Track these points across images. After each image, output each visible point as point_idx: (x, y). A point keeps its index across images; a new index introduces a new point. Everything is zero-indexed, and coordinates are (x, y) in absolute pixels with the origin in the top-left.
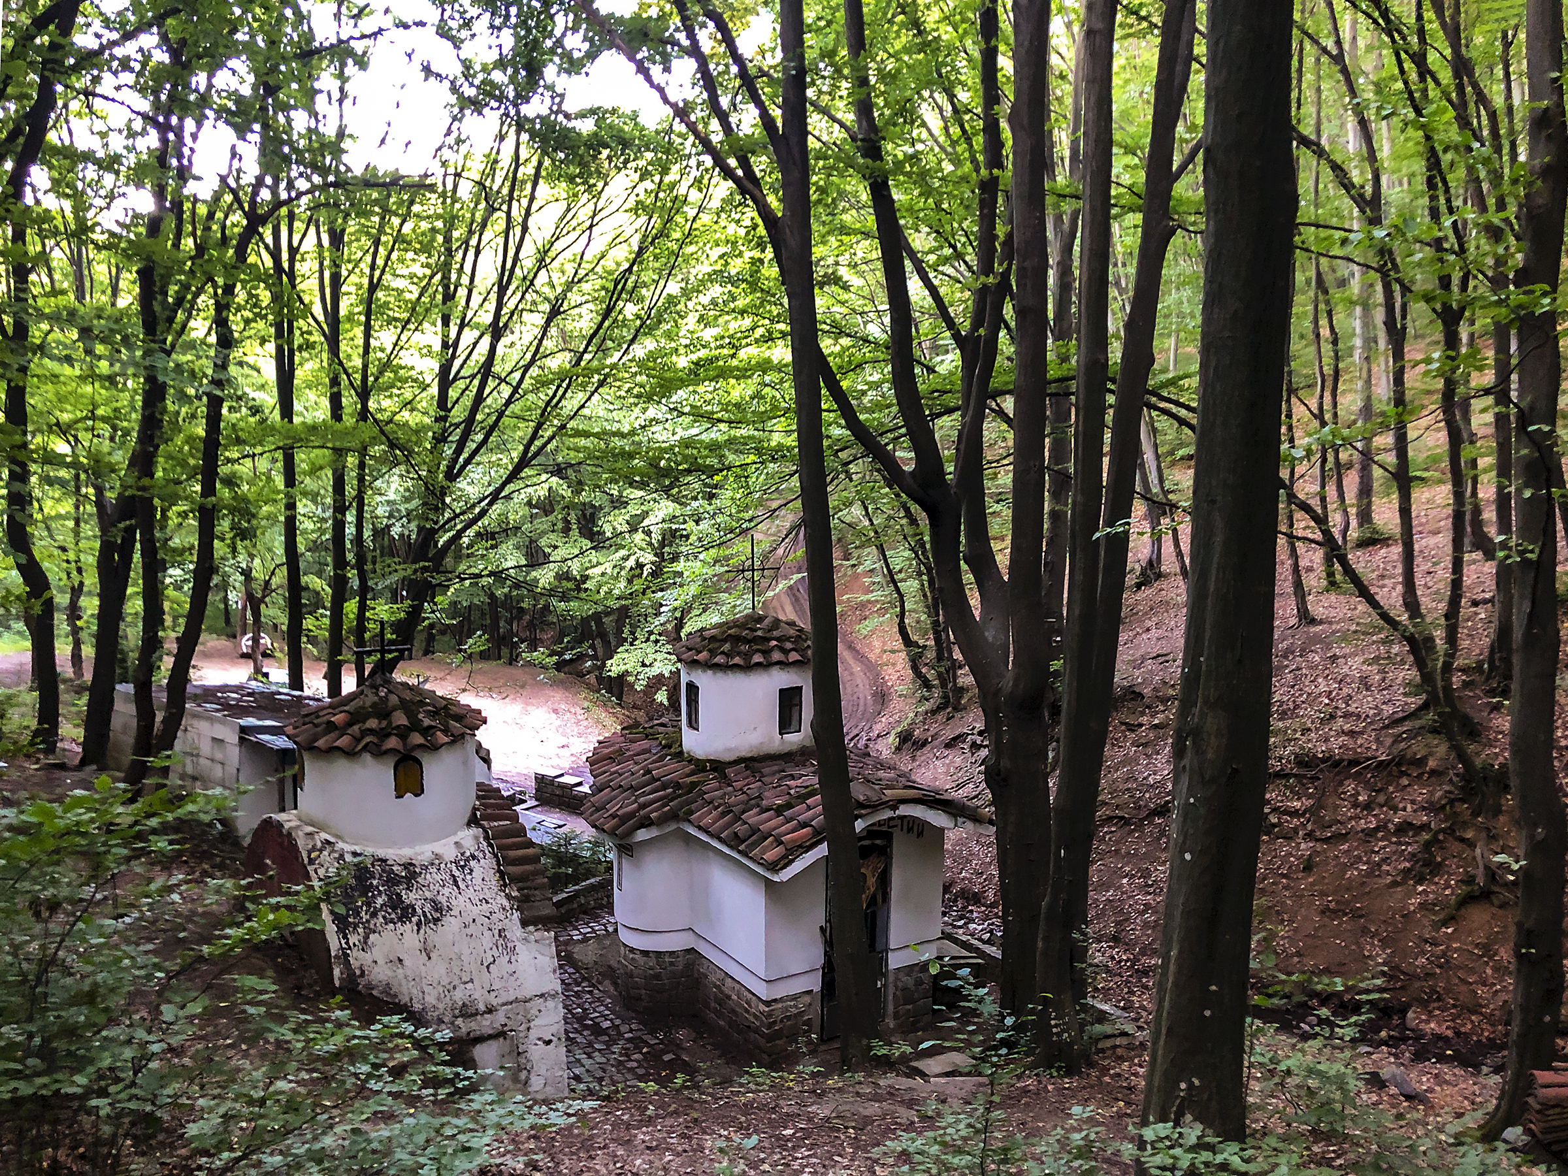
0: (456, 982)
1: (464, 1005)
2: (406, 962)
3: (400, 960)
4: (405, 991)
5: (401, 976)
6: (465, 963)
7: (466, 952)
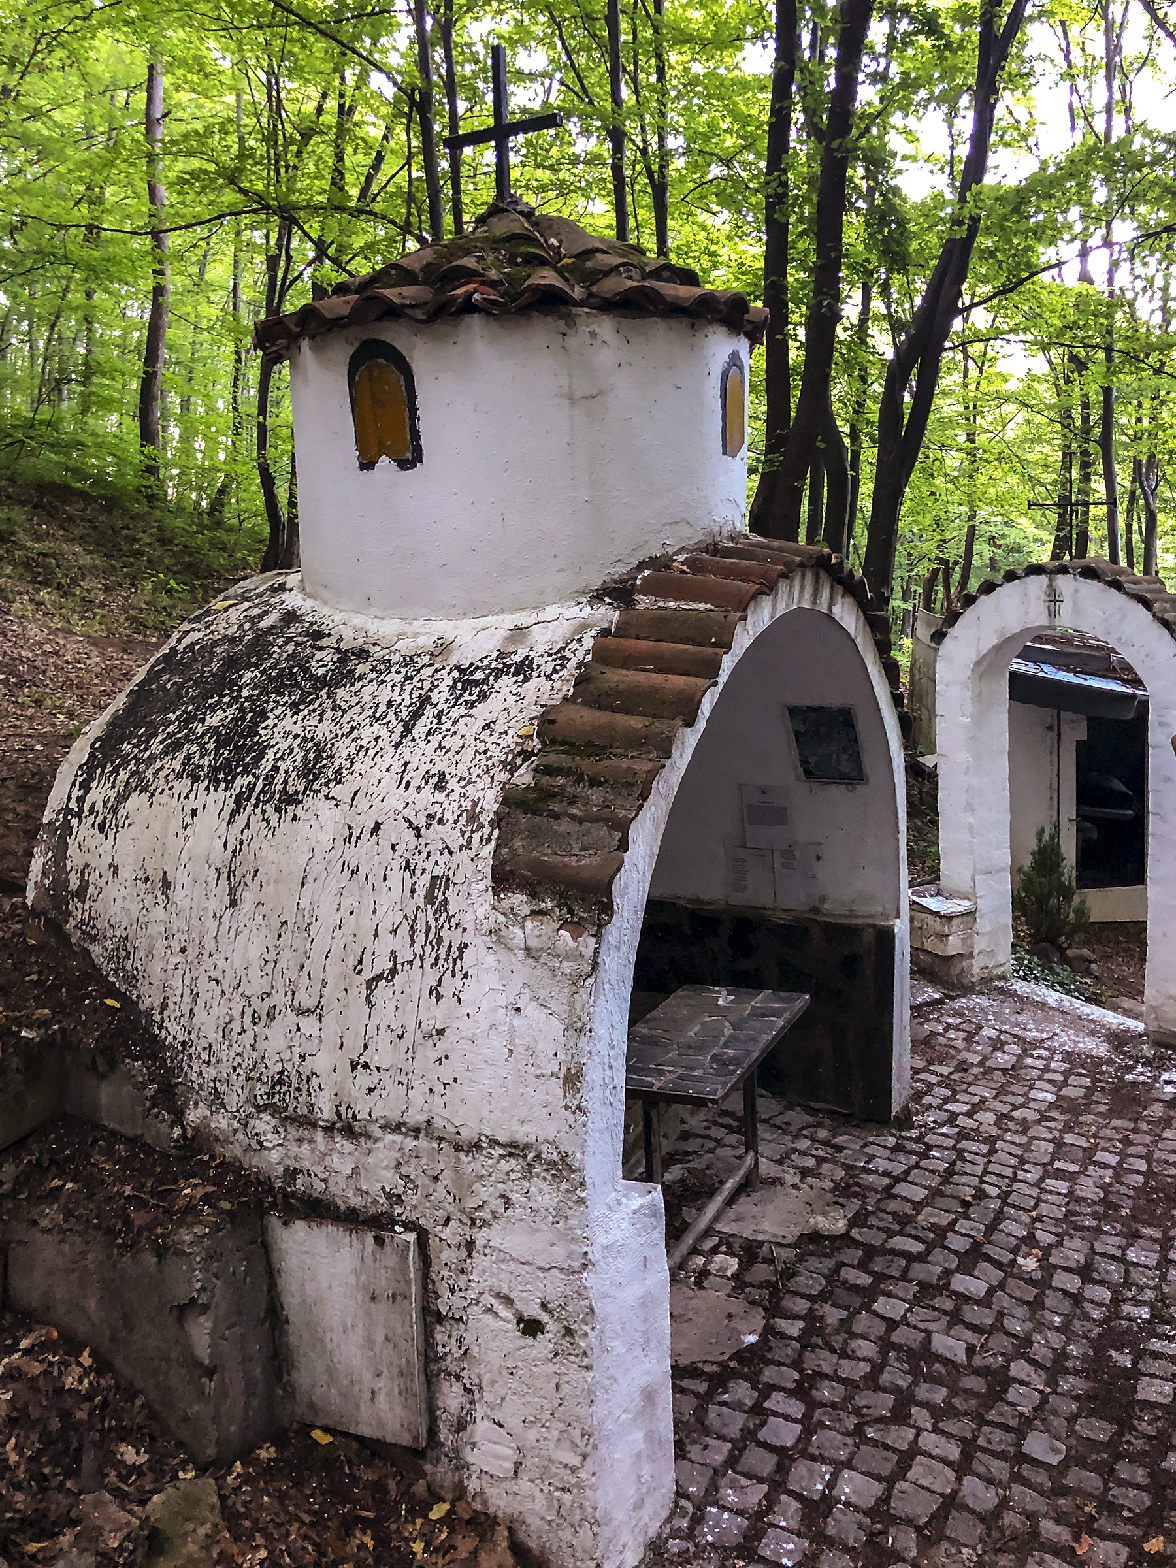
0: (280, 999)
1: (281, 1079)
2: (178, 895)
3: (166, 884)
4: (157, 976)
5: (156, 929)
6: (318, 949)
7: (327, 916)
